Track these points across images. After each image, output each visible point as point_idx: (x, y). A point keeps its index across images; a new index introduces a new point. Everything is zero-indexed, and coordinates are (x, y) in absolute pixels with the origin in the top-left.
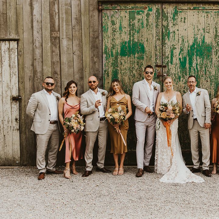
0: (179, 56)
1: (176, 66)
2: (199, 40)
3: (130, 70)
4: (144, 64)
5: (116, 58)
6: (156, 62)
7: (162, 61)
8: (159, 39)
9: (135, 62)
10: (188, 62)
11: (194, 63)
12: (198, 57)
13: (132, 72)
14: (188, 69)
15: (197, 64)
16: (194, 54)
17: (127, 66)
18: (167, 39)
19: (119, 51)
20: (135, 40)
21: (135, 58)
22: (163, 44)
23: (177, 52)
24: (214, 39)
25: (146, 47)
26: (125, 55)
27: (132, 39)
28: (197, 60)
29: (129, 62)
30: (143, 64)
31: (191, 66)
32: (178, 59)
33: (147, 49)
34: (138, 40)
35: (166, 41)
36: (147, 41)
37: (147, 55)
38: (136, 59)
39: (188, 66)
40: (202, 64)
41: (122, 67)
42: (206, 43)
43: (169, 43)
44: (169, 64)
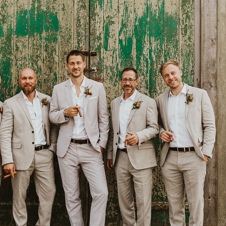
0: (120, 35)
1: (114, 53)
2: (154, 8)
3: (32, 60)
4: (57, 50)
5: (9, 38)
6: (79, 46)
7: (89, 46)
8: (84, 7)
9: (41, 46)
10: (134, 46)
11: (145, 49)
12: (153, 39)
13: (36, 63)
14: (135, 59)
15: (150, 51)
16: (145, 33)
17: (27, 52)
18: (98, 6)
19: (14, 26)
20: (42, 8)
21: (41, 39)
22: (91, 14)
23: (115, 28)
24: (181, 8)
25: (61, 19)
26: (23, 34)
27: (36, 5)
28: (150, 44)
29: (30, 45)
30: (55, 50)
31: (140, 54)
32: (117, 42)
33: (62, 23)
34: (48, 8)
35: (97, 10)
36: (63, 9)
37: (63, 35)
38: (43, 41)
39: (135, 53)
40: (160, 51)
41: (19, 56)
42: (167, 13)
43: (101, 14)
44: (102, 50)
